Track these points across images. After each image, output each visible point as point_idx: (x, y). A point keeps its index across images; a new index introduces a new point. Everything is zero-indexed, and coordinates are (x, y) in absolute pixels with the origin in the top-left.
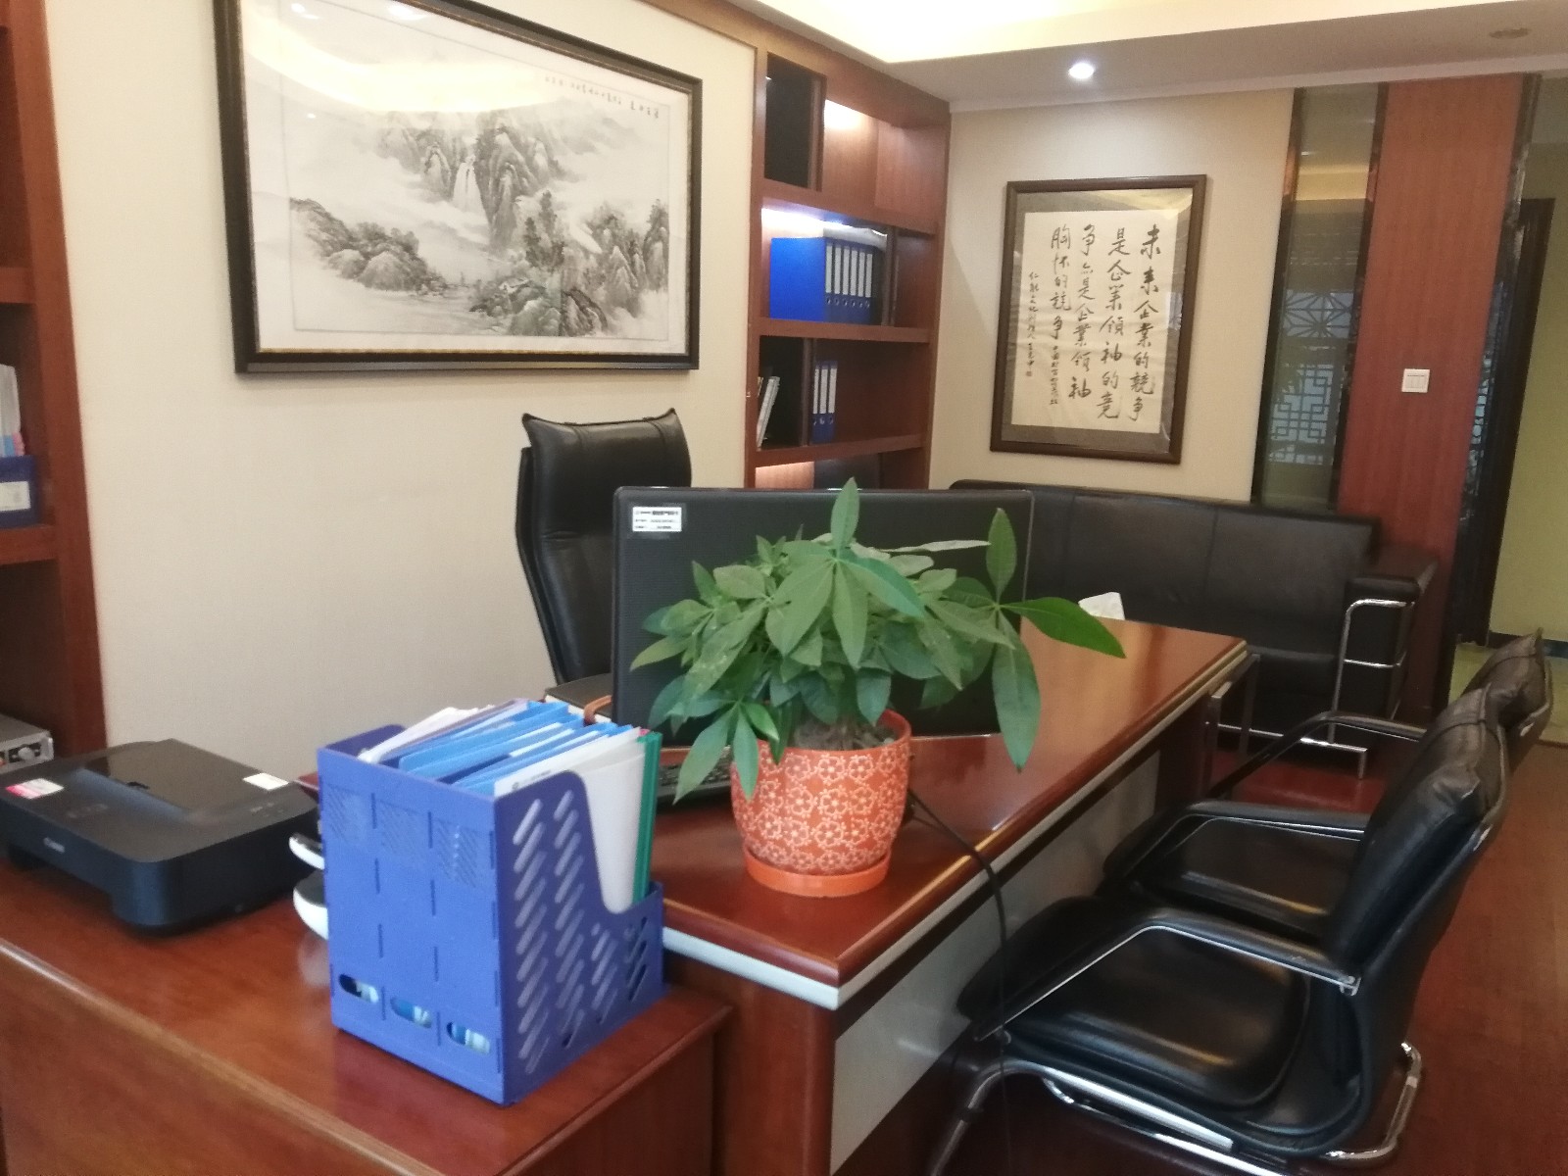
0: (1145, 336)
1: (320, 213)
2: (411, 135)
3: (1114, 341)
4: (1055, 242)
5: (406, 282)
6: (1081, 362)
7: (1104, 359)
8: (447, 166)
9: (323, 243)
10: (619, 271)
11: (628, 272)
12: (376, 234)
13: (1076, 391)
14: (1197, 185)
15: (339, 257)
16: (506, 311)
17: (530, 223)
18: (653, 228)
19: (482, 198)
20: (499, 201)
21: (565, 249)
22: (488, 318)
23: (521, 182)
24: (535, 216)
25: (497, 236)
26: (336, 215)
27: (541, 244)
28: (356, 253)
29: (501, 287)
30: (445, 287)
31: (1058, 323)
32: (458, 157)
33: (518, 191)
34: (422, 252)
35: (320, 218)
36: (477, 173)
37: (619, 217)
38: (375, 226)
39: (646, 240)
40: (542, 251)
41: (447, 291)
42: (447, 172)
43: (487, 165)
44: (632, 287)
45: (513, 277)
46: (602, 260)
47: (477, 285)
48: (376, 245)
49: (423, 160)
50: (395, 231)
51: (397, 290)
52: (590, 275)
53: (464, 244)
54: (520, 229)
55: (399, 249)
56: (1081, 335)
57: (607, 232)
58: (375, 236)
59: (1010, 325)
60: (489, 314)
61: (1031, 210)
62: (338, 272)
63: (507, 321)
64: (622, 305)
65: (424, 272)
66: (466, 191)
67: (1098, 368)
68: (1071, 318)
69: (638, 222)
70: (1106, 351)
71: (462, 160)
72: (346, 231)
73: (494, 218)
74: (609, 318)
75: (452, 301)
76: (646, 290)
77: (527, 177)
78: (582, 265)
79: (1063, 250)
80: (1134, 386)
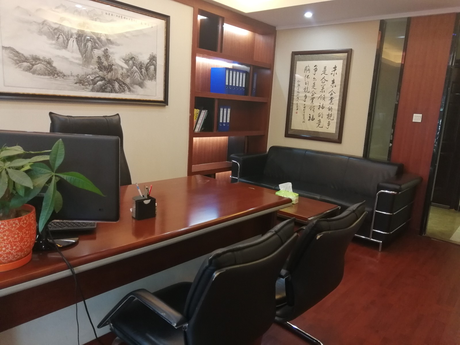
0: (331, 102)
1: (14, 51)
2: (51, 29)
3: (322, 102)
4: (305, 71)
5: (48, 74)
6: (312, 109)
7: (319, 108)
8: (65, 39)
9: (15, 60)
10: (136, 74)
11: (139, 74)
12: (36, 58)
13: (310, 119)
14: (349, 52)
15: (22, 65)
16: (90, 85)
17: (99, 58)
18: (150, 61)
19: (79, 49)
20: (86, 51)
21: (113, 66)
22: (82, 86)
23: (95, 45)
24: (101, 56)
25: (85, 61)
26: (20, 51)
27: (104, 64)
28: (29, 64)
29: (88, 77)
30: (64, 76)
31: (306, 96)
32: (70, 36)
33: (94, 47)
34: (54, 64)
35: (14, 53)
36: (77, 42)
37: (136, 57)
38: (36, 56)
39: (147, 65)
40: (104, 67)
41: (65, 77)
42: (65, 40)
43: (81, 39)
44: (141, 79)
45: (92, 74)
46: (128, 71)
47: (77, 76)
48: (36, 62)
49: (56, 37)
50: (44, 58)
51: (45, 76)
52: (124, 75)
53: (71, 63)
54: (95, 59)
55: (45, 63)
56: (312, 100)
57: (131, 62)
58: (36, 59)
59: (292, 97)
60: (83, 85)
61: (299, 60)
62: (22, 69)
63: (91, 87)
64: (137, 84)
65: (56, 71)
66: (73, 47)
67: (317, 112)
68: (309, 95)
69: (145, 59)
70: (320, 106)
71: (71, 37)
72: (25, 57)
73: (84, 55)
74: (131, 88)
75: (67, 80)
76: (147, 80)
77: (97, 43)
78: (120, 72)
79: (308, 73)
80: (328, 118)
